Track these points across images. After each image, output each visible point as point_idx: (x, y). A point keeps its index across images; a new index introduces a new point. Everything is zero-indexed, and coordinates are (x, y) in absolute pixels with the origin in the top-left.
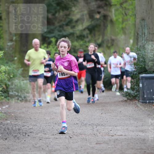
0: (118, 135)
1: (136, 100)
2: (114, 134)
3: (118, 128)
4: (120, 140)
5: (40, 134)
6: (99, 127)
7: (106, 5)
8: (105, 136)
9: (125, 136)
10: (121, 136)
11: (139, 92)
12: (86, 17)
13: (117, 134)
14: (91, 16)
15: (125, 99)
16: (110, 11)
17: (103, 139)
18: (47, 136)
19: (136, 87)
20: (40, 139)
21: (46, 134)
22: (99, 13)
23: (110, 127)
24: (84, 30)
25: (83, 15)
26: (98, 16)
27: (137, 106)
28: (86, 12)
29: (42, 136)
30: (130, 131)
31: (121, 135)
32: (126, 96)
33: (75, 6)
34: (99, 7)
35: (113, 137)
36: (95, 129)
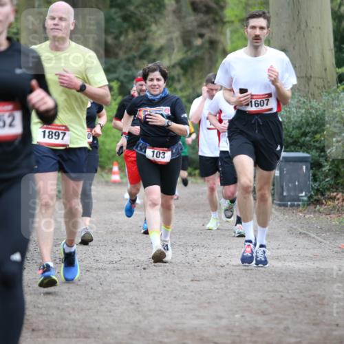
0: (233, 266)
2: (225, 264)
3: (234, 252)
5: (87, 262)
6: (197, 250)
7: (215, 22)
8: (207, 266)
12: (177, 44)
13: (231, 263)
14: (187, 43)
16: (223, 33)
17: (204, 272)
18: (100, 265)
20: (88, 271)
21: (97, 260)
22: (201, 36)
23: (219, 251)
24: (174, 66)
25: (171, 39)
26: (198, 42)
28: (176, 34)
29: (90, 265)
33: (156, 22)
34: (202, 25)
35: (222, 269)
36: (191, 253)
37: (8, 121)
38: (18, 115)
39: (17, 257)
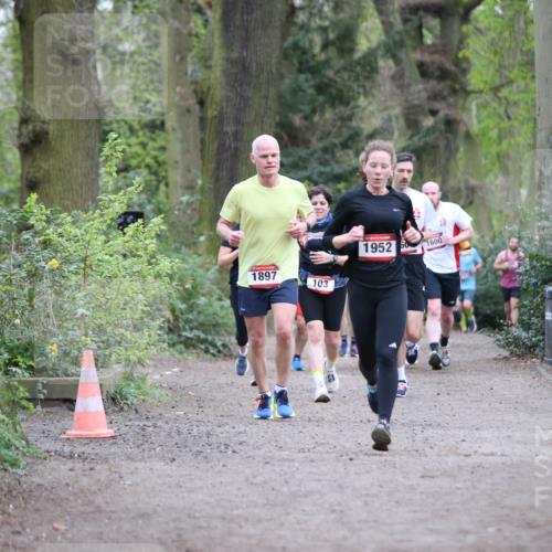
0: (485, 455)
1: (536, 356)
2: (471, 452)
3: (484, 434)
4: (488, 468)
5: (266, 449)
6: (429, 432)
7: (454, 92)
8: (446, 455)
9: (503, 455)
10: (490, 458)
11: (543, 334)
12: (399, 125)
13: (480, 451)
14: (412, 123)
15: (506, 353)
16: (464, 109)
17: (439, 463)
18: (285, 454)
19: (534, 320)
20: (267, 463)
21: (281, 447)
22: (433, 113)
23: (462, 432)
25: (390, 119)
26: (428, 122)
27: (539, 374)
28: (397, 111)
29: (270, 454)
30: (518, 442)
31: (492, 454)
32: (509, 344)
33: (366, 95)
34: (435, 97)
35: (468, 460)
36: (420, 437)
37: (386, 247)
38: (394, 243)
39: (394, 345)
